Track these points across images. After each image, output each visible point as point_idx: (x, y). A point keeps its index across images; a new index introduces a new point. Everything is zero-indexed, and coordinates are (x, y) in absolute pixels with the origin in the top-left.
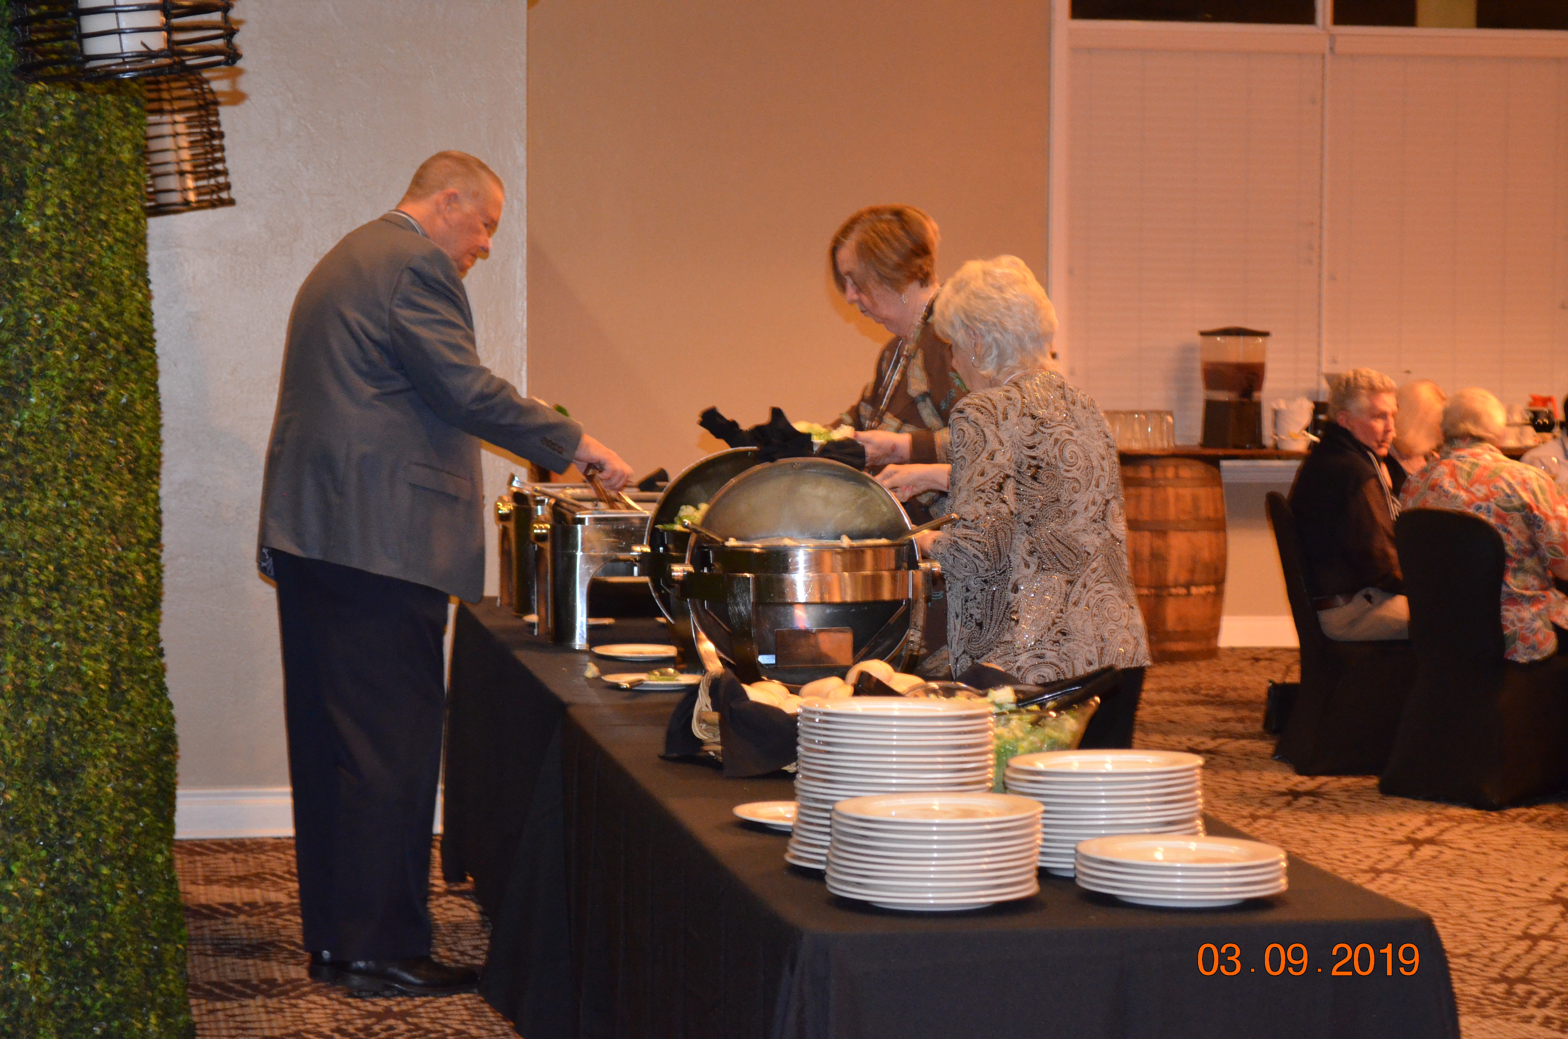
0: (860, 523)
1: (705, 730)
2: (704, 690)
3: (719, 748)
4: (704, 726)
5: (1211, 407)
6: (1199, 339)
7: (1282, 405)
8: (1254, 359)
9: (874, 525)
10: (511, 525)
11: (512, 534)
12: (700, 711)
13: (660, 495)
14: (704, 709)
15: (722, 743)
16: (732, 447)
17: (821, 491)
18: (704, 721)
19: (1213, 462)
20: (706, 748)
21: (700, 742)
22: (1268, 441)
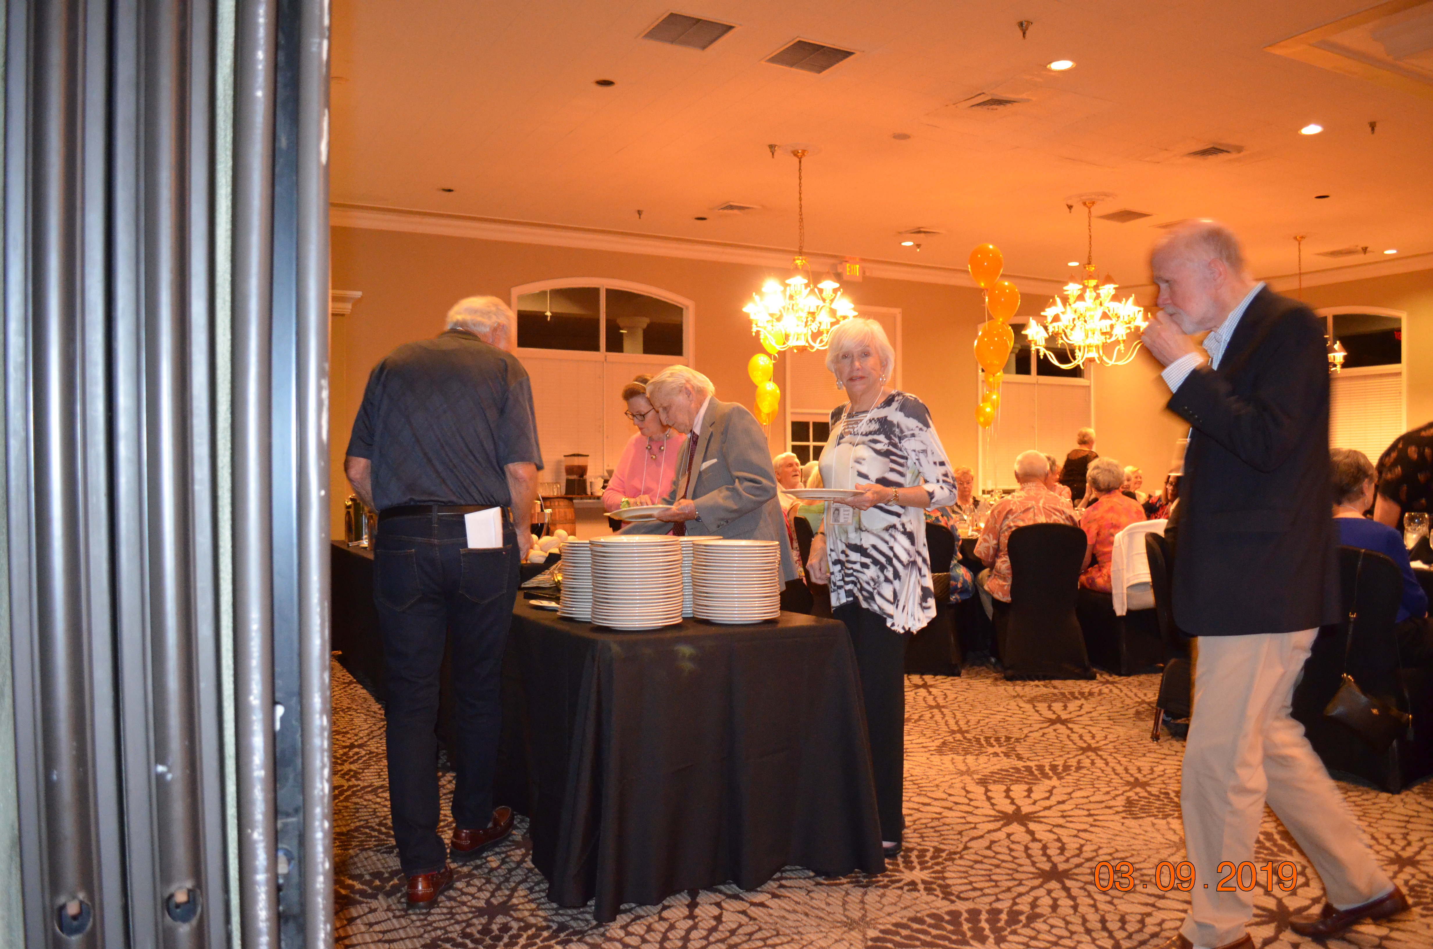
5: (568, 481)
6: (563, 458)
7: (593, 480)
8: (584, 464)
10: (352, 510)
11: (352, 514)
19: (571, 499)
22: (589, 493)
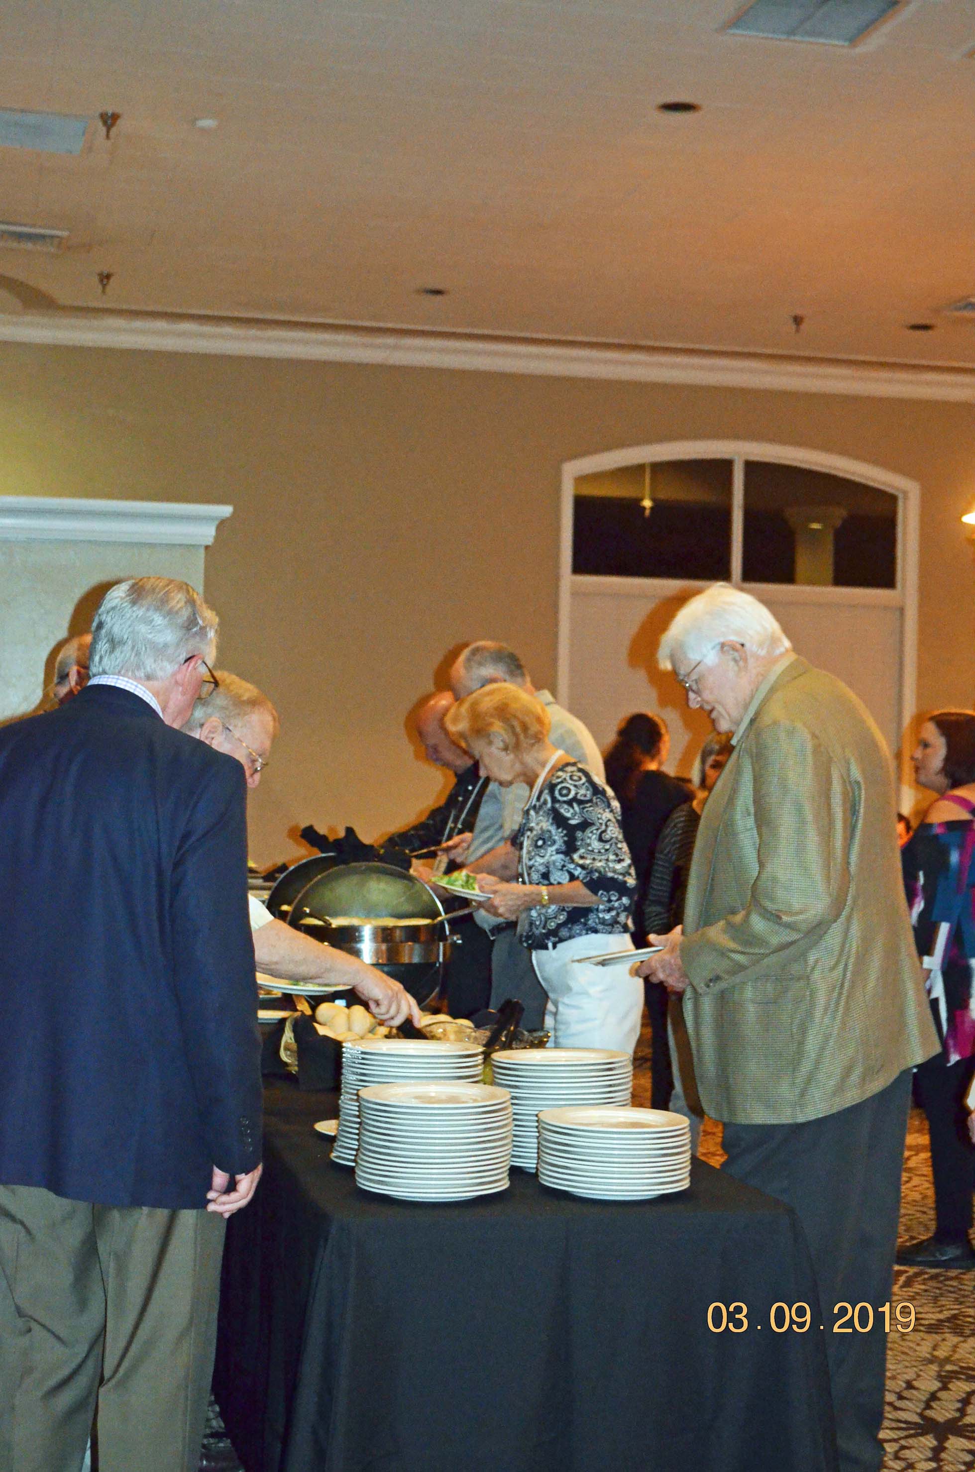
0: (407, 908)
1: (289, 1056)
2: (290, 1028)
3: (296, 1068)
4: (289, 1053)
9: (417, 909)
12: (286, 1042)
13: (274, 885)
14: (289, 1041)
15: (298, 1066)
16: (323, 852)
17: (382, 886)
18: (289, 1050)
20: (289, 1068)
21: (286, 1064)
